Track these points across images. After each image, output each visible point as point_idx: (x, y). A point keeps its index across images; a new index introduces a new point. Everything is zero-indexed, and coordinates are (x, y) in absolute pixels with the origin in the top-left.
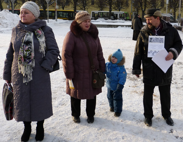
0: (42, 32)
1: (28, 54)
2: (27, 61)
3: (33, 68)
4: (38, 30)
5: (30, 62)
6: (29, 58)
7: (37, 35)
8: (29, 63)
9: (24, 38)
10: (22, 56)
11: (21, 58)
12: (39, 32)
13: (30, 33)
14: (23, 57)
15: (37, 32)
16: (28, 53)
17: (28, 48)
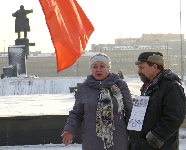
0: (118, 89)
1: (109, 114)
2: (107, 123)
3: (113, 131)
4: (114, 86)
5: (110, 123)
6: (110, 119)
7: (114, 92)
8: (108, 124)
9: (99, 97)
10: (99, 116)
11: (99, 120)
12: (115, 88)
13: (105, 90)
14: (101, 118)
15: (113, 89)
16: (108, 112)
17: (108, 108)
